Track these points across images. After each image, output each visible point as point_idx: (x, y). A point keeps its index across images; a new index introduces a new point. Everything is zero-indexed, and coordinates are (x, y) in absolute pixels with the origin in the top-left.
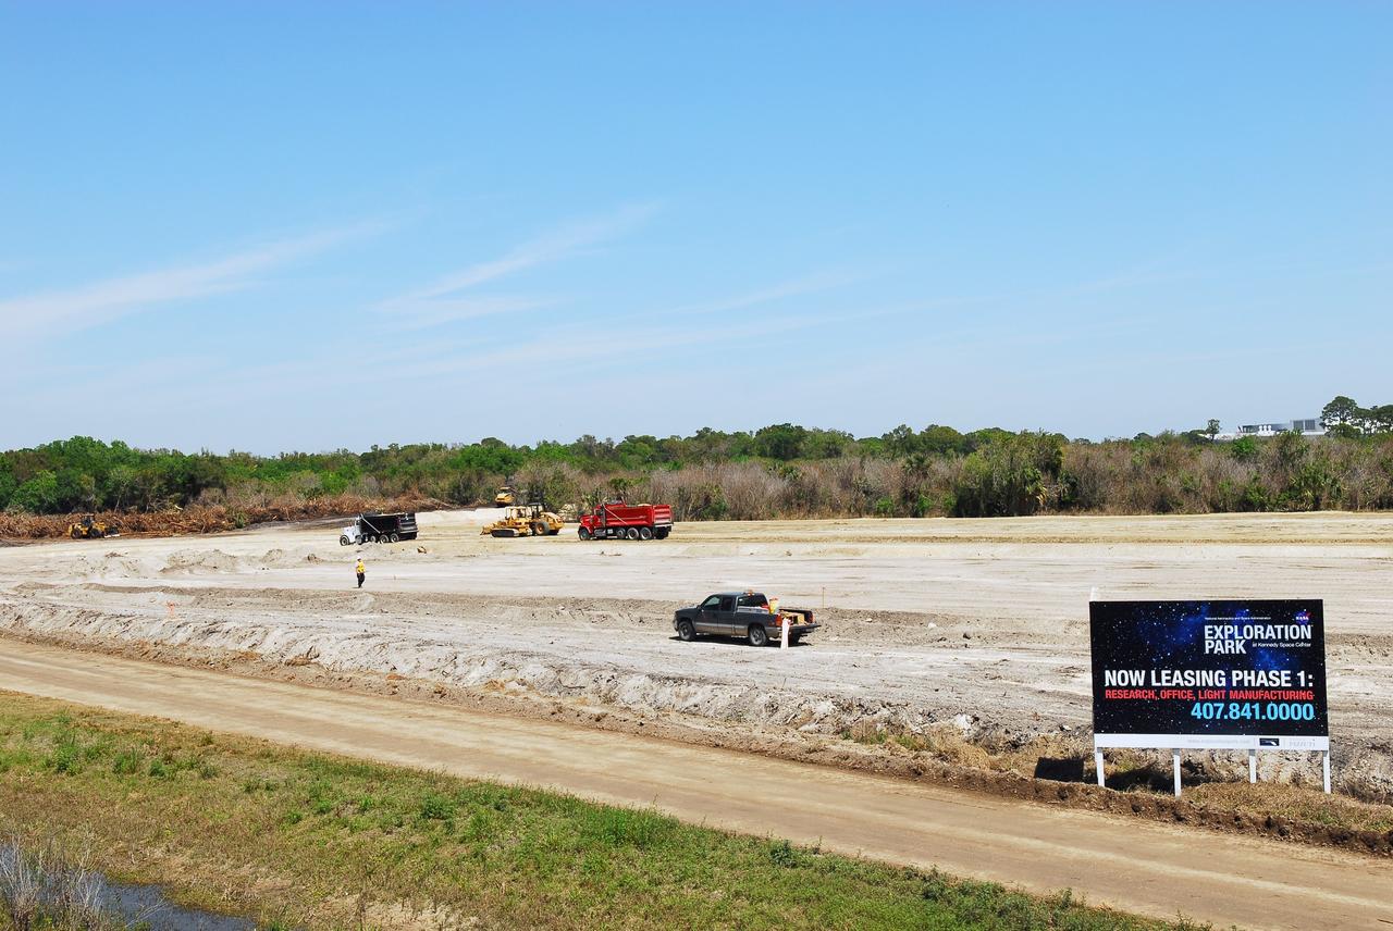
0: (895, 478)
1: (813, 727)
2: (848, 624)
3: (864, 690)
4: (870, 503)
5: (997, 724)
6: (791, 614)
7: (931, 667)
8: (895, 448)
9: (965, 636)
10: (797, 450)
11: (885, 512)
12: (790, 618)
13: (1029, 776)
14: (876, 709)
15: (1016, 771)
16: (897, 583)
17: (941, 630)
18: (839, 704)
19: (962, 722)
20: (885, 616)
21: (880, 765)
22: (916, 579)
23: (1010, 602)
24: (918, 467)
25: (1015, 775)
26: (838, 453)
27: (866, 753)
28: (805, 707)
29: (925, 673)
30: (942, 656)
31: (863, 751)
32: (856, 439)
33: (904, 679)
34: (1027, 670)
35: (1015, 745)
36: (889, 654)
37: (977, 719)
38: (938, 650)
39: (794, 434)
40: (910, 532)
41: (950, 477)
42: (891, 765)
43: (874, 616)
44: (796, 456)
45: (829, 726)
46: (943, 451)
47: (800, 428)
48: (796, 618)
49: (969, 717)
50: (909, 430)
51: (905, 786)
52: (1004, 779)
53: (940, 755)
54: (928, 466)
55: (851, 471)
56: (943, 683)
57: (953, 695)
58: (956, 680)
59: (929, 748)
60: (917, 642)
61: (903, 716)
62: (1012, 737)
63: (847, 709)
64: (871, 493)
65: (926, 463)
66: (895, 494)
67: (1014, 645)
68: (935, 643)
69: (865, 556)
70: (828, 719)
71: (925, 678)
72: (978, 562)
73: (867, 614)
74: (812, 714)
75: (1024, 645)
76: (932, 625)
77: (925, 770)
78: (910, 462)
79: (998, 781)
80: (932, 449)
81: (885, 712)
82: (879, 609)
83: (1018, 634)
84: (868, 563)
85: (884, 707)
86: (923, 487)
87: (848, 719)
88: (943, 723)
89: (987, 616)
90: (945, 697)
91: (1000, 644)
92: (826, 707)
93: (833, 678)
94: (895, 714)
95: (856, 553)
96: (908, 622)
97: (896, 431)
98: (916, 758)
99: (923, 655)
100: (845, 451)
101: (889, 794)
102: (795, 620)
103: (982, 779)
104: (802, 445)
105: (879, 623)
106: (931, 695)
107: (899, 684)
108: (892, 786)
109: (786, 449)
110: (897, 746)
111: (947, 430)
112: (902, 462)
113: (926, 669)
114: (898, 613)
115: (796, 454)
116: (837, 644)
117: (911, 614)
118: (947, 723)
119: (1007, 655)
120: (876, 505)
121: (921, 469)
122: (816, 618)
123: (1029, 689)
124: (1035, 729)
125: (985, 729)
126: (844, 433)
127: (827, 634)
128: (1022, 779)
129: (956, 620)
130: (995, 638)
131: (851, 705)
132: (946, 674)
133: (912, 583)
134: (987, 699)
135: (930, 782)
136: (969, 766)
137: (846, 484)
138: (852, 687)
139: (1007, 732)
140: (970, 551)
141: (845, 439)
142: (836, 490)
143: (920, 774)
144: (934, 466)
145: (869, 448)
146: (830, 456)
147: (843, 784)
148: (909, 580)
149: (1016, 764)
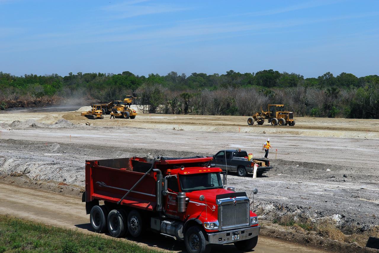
0: (321, 98)
1: (263, 216)
2: (286, 167)
3: (290, 200)
4: (308, 110)
5: (353, 220)
6: (259, 162)
7: (325, 190)
8: (324, 83)
9: (345, 176)
10: (275, 83)
11: (315, 114)
12: (258, 163)
13: (363, 246)
14: (295, 209)
15: (356, 243)
16: (314, 149)
17: (333, 172)
18: (276, 206)
19: (336, 218)
20: (306, 164)
21: (289, 237)
22: (324, 147)
23: (369, 160)
24: (333, 93)
25: (355, 245)
26: (295, 85)
27: (283, 230)
28: (260, 207)
29: (321, 193)
30: (331, 185)
31: (282, 229)
32: (305, 78)
33: (311, 196)
34: (373, 194)
35: (362, 230)
36: (305, 183)
37: (343, 217)
38: (330, 182)
39: (274, 75)
40: (325, 125)
41: (349, 98)
42: (295, 237)
43: (300, 164)
44: (274, 86)
45: (271, 217)
46: (348, 86)
47: (277, 72)
48: (261, 163)
49: (340, 216)
50: (332, 75)
51: (300, 247)
52: (350, 247)
53: (320, 233)
54: (338, 93)
55: (299, 94)
56: (330, 198)
57: (334, 205)
58: (336, 197)
59: (315, 230)
60: (320, 178)
61: (308, 214)
62: (361, 226)
63: (280, 209)
64: (309, 105)
65: (337, 91)
66: (321, 106)
67: (368, 181)
68: (329, 179)
69: (302, 135)
70: (271, 213)
71: (321, 196)
72: (357, 140)
73: (297, 163)
74: (263, 210)
75: (373, 181)
76: (328, 170)
77: (311, 240)
78: (329, 90)
79: (347, 247)
80: (343, 85)
81: (299, 211)
82: (303, 161)
83: (371, 176)
84: (302, 139)
85: (299, 208)
86: (335, 103)
87: (280, 214)
88: (326, 218)
89: (357, 166)
90: (329, 205)
91: (362, 181)
92: (270, 207)
93: (276, 193)
94: (304, 212)
95: (297, 133)
96: (317, 168)
97: (325, 75)
98: (308, 234)
99: (322, 184)
100: (299, 84)
101: (292, 251)
102: (260, 164)
103: (339, 246)
104: (278, 80)
105: (302, 168)
106: (322, 204)
107: (308, 198)
108: (294, 247)
109: (270, 82)
110: (299, 228)
111: (350, 75)
112: (325, 90)
113: (322, 191)
114: (312, 163)
115: (274, 85)
116: (281, 177)
117: (319, 164)
118: (328, 218)
119: (364, 186)
120: (311, 111)
121: (334, 94)
122: (271, 164)
123: (372, 203)
124: (373, 223)
125: (347, 222)
126: (299, 75)
127: (276, 172)
128: (359, 247)
129: (340, 168)
130: (359, 177)
131: (282, 207)
132: (332, 194)
133: (322, 149)
134: (350, 207)
135: (313, 246)
136: (334, 239)
137: (297, 100)
138: (284, 198)
139: (358, 224)
140: (354, 135)
141: (299, 78)
142: (291, 102)
143: (309, 242)
144: (341, 93)
145: (310, 82)
146: (291, 86)
147: (270, 245)
148: (320, 147)
149: (357, 240)
